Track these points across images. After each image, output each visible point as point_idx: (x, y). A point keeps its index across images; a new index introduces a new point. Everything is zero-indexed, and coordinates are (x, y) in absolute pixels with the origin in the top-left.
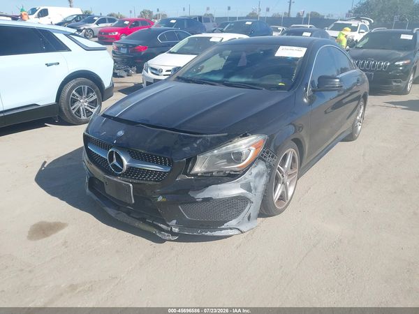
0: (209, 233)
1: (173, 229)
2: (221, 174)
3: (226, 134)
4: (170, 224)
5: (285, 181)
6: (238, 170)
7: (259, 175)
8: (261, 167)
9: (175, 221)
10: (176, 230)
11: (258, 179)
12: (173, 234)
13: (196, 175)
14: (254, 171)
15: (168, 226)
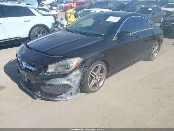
0: (52, 99)
1: (39, 95)
2: (60, 74)
3: (63, 56)
4: (38, 93)
5: (97, 78)
6: (67, 72)
7: (77, 76)
8: (78, 72)
9: (39, 92)
10: (40, 96)
11: (76, 77)
12: (39, 97)
13: (49, 73)
14: (74, 73)
15: (37, 93)
